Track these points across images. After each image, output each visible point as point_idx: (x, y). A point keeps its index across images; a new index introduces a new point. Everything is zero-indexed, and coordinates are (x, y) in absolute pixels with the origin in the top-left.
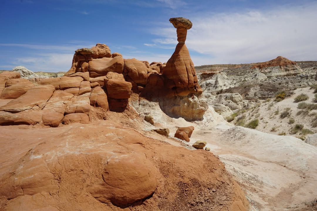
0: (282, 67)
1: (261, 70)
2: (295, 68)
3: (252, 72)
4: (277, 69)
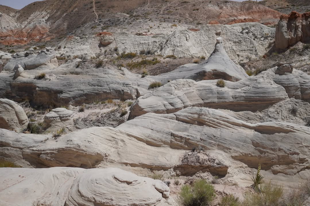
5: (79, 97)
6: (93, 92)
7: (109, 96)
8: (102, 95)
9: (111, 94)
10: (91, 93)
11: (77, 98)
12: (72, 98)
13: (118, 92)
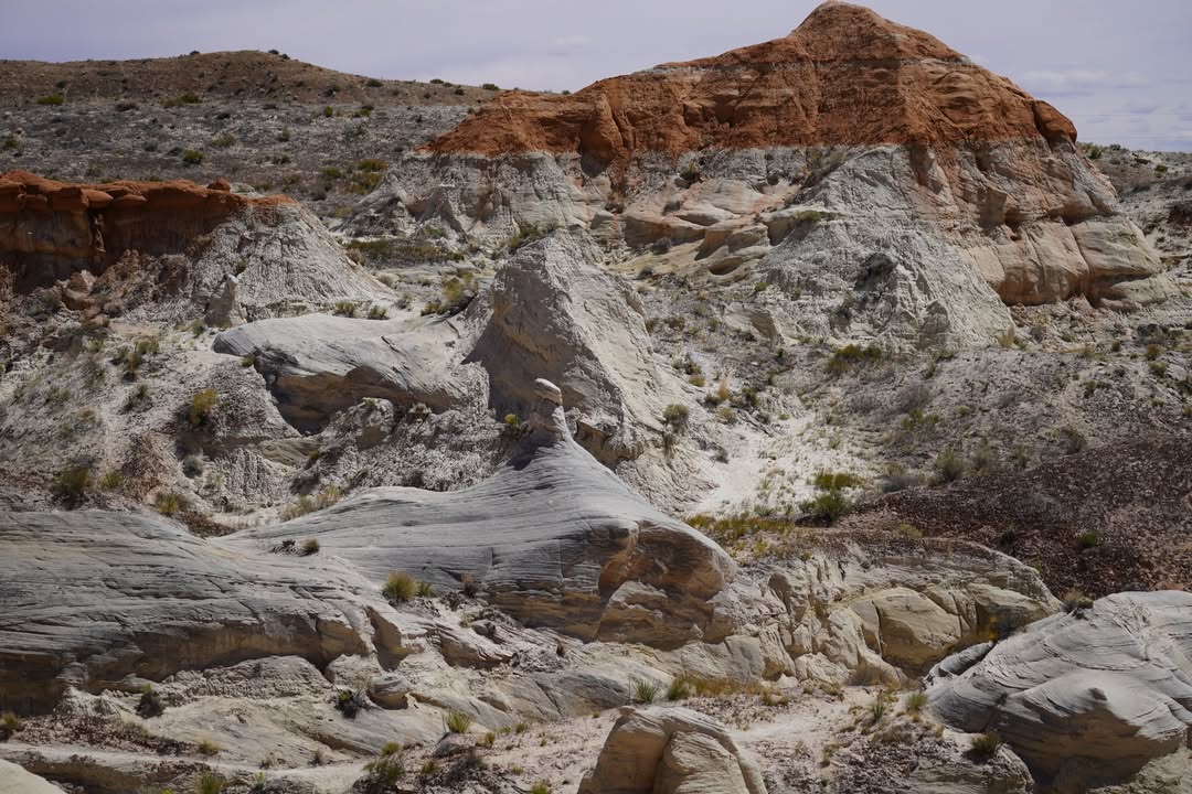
0: (938, 172)
1: (620, 187)
2: (1086, 201)
3: (482, 214)
4: (882, 193)
5: (108, 647)
6: (168, 623)
7: (254, 642)
8: (219, 639)
9: (261, 631)
10: (162, 627)
11: (99, 653)
12: (70, 655)
13: (293, 621)
